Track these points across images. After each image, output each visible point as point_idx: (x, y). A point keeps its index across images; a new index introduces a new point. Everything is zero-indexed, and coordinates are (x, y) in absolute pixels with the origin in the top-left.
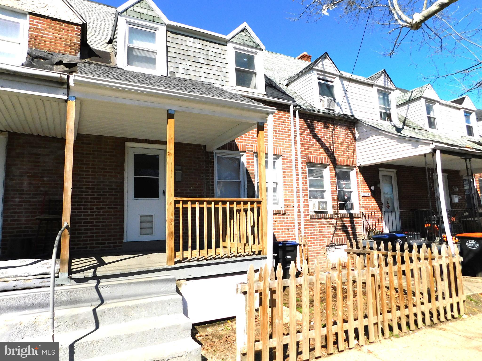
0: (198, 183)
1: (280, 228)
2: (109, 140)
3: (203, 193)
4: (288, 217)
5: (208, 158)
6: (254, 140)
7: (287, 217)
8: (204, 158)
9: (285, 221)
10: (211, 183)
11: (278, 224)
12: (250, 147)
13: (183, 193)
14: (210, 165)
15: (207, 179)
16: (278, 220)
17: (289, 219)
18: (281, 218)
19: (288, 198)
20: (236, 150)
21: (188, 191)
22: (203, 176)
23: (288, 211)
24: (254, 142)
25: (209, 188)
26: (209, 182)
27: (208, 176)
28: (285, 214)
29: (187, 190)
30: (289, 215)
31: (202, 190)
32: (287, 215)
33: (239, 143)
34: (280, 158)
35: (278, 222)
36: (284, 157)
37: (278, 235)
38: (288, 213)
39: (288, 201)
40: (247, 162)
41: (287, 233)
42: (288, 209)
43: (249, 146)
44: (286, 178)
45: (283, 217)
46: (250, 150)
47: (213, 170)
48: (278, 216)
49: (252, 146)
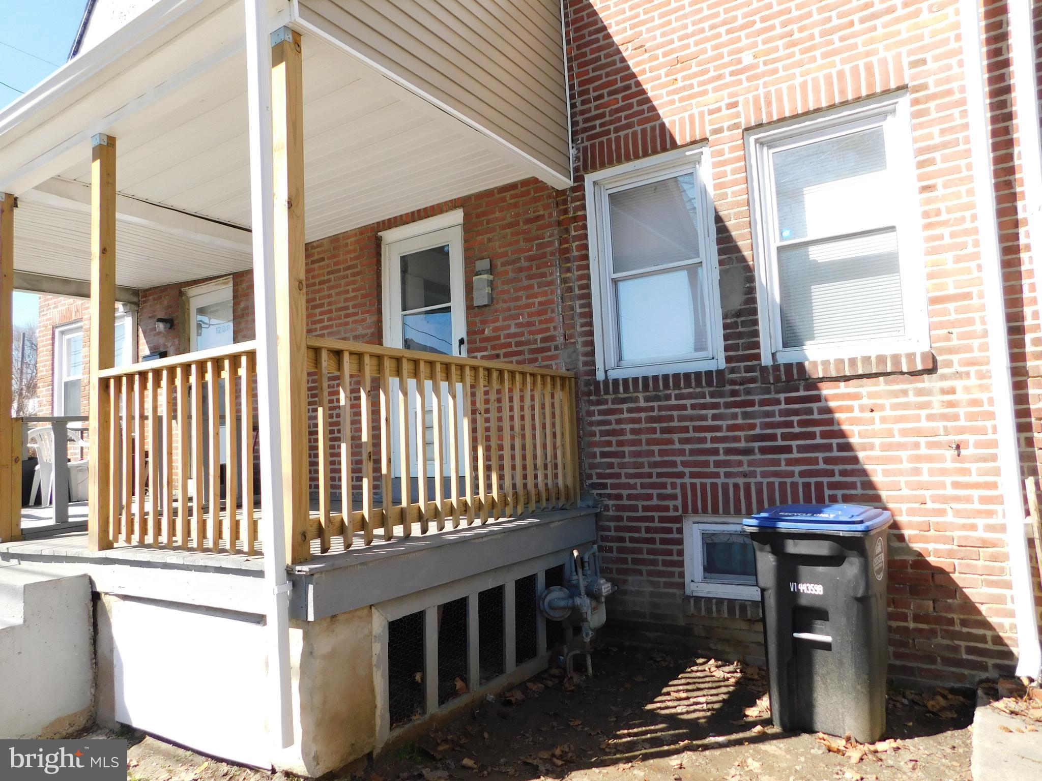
0: (540, 299)
1: (898, 439)
2: (349, 241)
3: (555, 328)
4: (958, 384)
5: (566, 212)
6: (743, 77)
7: (946, 384)
8: (555, 214)
9: (936, 405)
10: (577, 292)
11: (884, 420)
12: (725, 112)
13: (498, 338)
14: (573, 233)
15: (564, 281)
16: (887, 402)
17: (960, 396)
18: (905, 393)
19: (951, 291)
20: (664, 149)
21: (513, 330)
22: (551, 274)
23: (955, 358)
24: (745, 84)
25: (572, 308)
26: (570, 289)
27: (568, 270)
28: (932, 371)
29: (509, 327)
30: (958, 375)
31: (551, 320)
32: (944, 377)
33: (676, 118)
34: (904, 103)
35: (888, 412)
36: (916, 89)
37: (886, 473)
38: (956, 367)
39: (951, 306)
40: (717, 176)
41: (949, 465)
42: (955, 342)
43: (719, 110)
44: (940, 191)
45: (920, 385)
46: (726, 125)
47: (586, 247)
48: (887, 383)
49: (735, 105)
